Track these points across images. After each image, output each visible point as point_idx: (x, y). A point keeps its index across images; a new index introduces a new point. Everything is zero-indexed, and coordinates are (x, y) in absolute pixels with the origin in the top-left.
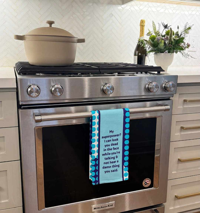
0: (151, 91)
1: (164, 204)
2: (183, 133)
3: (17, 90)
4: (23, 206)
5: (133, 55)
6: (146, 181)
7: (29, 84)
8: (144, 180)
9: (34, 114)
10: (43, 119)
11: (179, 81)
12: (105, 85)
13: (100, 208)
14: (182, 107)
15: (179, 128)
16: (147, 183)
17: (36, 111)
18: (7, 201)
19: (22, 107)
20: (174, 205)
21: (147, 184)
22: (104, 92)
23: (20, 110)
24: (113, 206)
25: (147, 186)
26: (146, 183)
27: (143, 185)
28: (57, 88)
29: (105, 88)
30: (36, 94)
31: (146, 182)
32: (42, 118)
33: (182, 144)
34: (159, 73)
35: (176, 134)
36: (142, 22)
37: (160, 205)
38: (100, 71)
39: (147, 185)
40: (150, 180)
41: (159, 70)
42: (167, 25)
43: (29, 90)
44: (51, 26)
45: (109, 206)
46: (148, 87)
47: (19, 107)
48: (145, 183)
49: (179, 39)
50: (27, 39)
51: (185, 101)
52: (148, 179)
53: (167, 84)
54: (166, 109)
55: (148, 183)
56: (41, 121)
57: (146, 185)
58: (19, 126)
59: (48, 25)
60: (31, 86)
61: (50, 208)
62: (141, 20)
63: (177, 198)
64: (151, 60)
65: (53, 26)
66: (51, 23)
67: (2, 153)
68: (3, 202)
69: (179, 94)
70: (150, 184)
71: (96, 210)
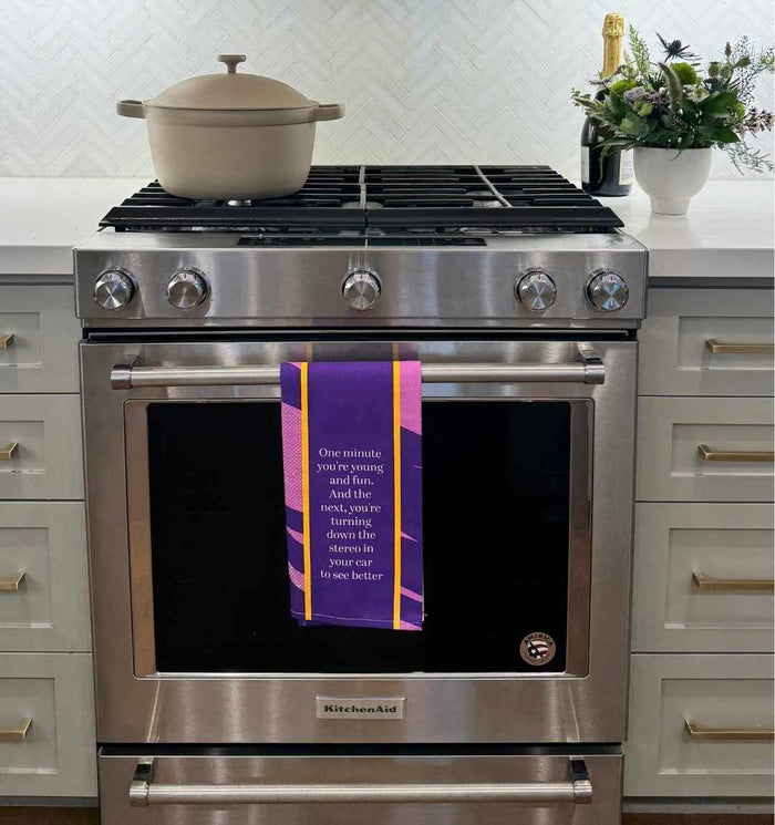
2: (710, 473)
4: (93, 652)
6: (535, 643)
8: (527, 638)
13: (346, 710)
14: (698, 369)
16: (540, 650)
18: (47, 625)
19: (90, 334)
20: (682, 762)
21: (538, 653)
23: (82, 346)
24: (399, 715)
27: (523, 656)
31: (533, 647)
32: (133, 377)
35: (674, 471)
38: (366, 222)
39: (538, 657)
40: (551, 640)
42: (678, 43)
44: (232, 70)
45: (380, 709)
46: (518, 291)
48: (530, 650)
49: (718, 98)
52: (540, 636)
54: (586, 376)
55: (545, 652)
56: (128, 385)
57: (535, 656)
59: (224, 69)
62: (607, 16)
65: (240, 68)
67: (36, 471)
68: (35, 626)
69: (681, 318)
70: (551, 658)
71: (330, 715)
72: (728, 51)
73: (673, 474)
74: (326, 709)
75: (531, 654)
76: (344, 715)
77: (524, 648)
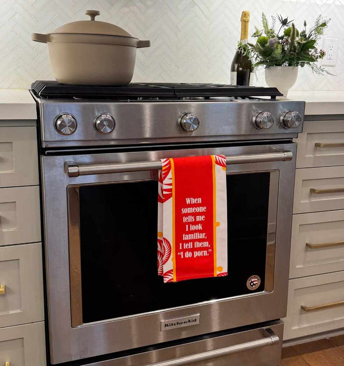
0: (261, 127)
1: (283, 319)
2: (314, 200)
3: (37, 124)
4: (45, 321)
5: (230, 70)
6: (252, 280)
7: (58, 113)
8: (249, 279)
9: (65, 163)
10: (82, 172)
11: (308, 112)
12: (185, 116)
13: (174, 325)
15: (307, 190)
16: (254, 283)
17: (70, 159)
18: (18, 311)
19: (46, 152)
20: (299, 323)
21: (254, 284)
22: (183, 128)
23: (43, 158)
24: (198, 322)
25: (254, 288)
26: (252, 284)
27: (248, 287)
28: (105, 120)
29: (185, 121)
30: (71, 129)
31: (252, 282)
32: (80, 171)
33: (312, 218)
34: (273, 98)
35: (302, 201)
36: (245, 15)
37: (277, 321)
38: (175, 94)
39: (254, 286)
40: (259, 278)
41: (273, 92)
42: (286, 20)
43: (59, 122)
44: (93, 19)
45: (189, 321)
46: (256, 121)
47: (42, 151)
48: (250, 283)
49: (306, 43)
50: (54, 41)
51: (317, 145)
52: (255, 277)
53: (287, 115)
55: (256, 284)
56: (77, 174)
57: (252, 286)
58: (41, 185)
59: (89, 18)
60: (61, 116)
61: (91, 323)
62: (243, 12)
63: (305, 310)
64: (259, 78)
66: (93, 14)
67: (11, 230)
68: (11, 312)
69: (308, 134)
70: (259, 285)
71: (167, 328)
72: (305, 25)
73: (301, 202)
74: (166, 325)
75: (251, 285)
76: (174, 327)
77: (248, 282)
